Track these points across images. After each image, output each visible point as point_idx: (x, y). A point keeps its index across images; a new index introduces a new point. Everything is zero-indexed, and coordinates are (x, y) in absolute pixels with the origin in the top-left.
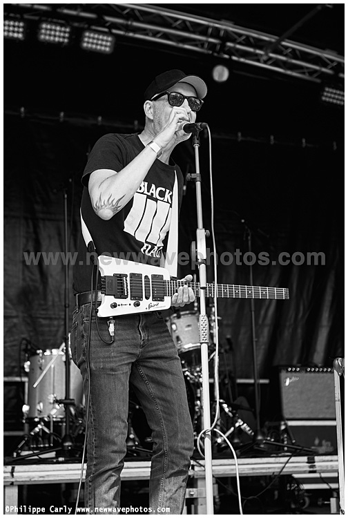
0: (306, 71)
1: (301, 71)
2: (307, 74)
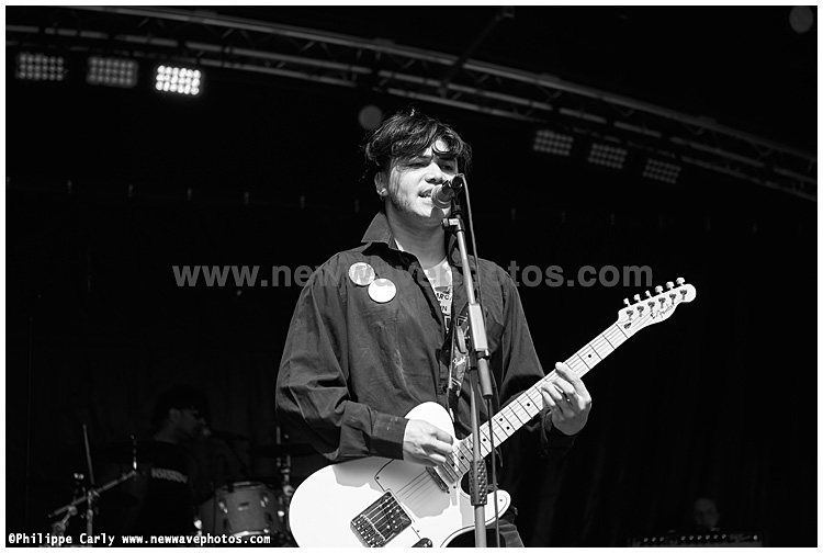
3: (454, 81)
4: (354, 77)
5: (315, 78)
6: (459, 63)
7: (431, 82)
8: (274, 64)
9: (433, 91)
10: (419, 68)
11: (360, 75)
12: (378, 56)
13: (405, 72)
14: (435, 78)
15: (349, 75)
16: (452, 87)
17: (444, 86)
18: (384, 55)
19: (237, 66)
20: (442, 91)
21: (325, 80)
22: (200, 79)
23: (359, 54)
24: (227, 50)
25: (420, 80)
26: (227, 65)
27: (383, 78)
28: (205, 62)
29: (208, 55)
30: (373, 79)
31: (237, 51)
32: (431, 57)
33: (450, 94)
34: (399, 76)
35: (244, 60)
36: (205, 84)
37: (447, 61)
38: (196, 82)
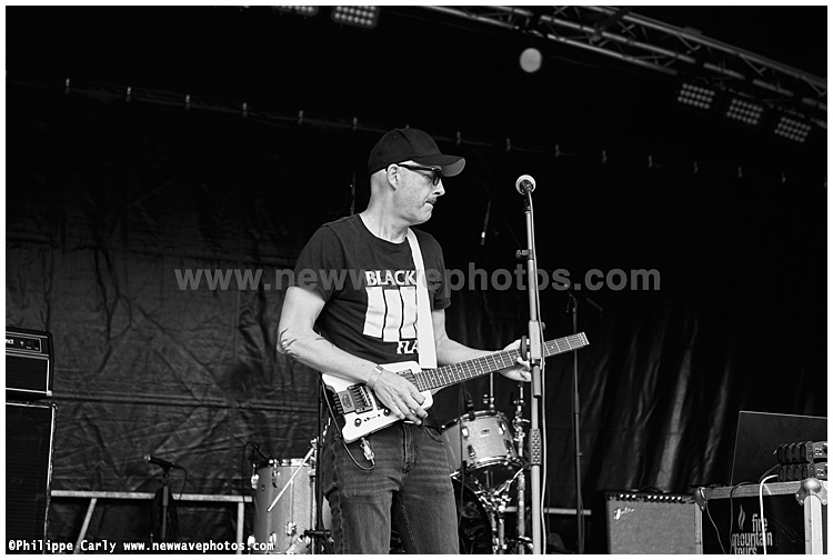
0: (655, 57)
1: (649, 57)
2: (656, 62)
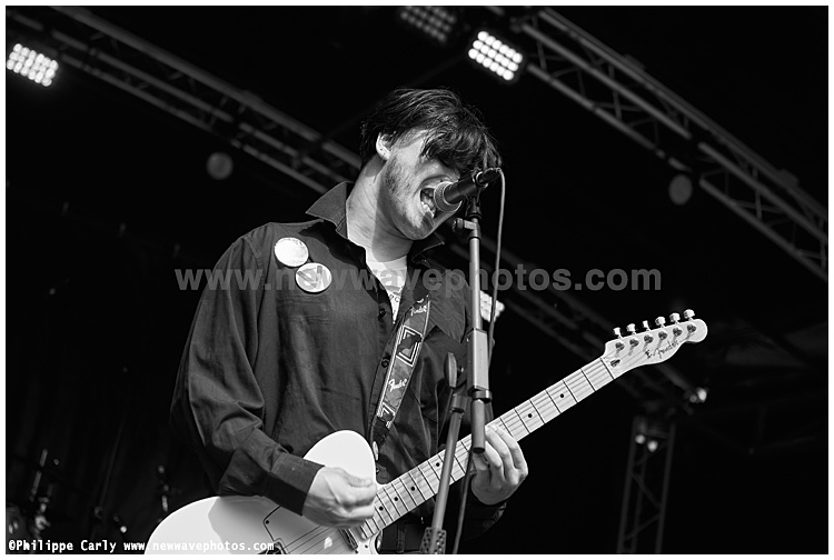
3: (312, 156)
4: (213, 121)
5: (172, 110)
6: (319, 143)
7: (289, 151)
8: (136, 82)
9: (287, 160)
10: (278, 132)
11: (219, 121)
12: (242, 110)
13: (267, 132)
14: (294, 146)
15: (208, 117)
16: (308, 161)
17: (300, 157)
18: (249, 110)
19: (96, 73)
20: (296, 163)
21: (182, 115)
22: (56, 72)
23: (224, 101)
24: (93, 52)
25: (277, 144)
26: (87, 69)
27: (241, 131)
28: (66, 59)
29: (72, 52)
30: (232, 130)
31: (104, 57)
32: (293, 126)
33: (303, 169)
34: (259, 135)
35: (106, 68)
36: (59, 79)
37: (308, 135)
38: (51, 73)
